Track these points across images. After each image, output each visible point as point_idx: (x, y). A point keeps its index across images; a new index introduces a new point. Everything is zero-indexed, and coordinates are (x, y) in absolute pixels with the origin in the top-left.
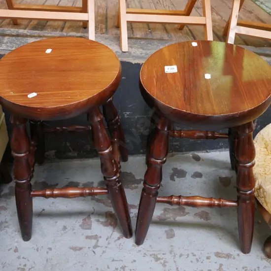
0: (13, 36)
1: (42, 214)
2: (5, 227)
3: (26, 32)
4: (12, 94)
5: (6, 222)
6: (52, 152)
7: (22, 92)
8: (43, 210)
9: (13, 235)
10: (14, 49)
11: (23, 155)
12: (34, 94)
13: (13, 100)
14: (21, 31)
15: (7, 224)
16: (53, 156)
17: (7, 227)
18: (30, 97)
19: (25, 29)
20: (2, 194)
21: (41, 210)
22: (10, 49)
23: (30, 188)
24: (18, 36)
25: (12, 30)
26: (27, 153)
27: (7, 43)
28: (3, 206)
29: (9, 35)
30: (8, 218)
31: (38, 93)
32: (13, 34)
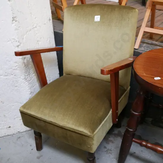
0: (149, 44)
1: (134, 155)
2: (109, 153)
3: (157, 43)
4: (145, 74)
5: (111, 150)
6: (151, 119)
7: (152, 75)
8: (135, 153)
9: (113, 160)
10: (148, 51)
11: (137, 114)
12: (159, 78)
13: (145, 79)
14: (154, 42)
15: (111, 152)
16: (150, 122)
17: (111, 153)
18: (156, 79)
19: (156, 41)
20: (113, 133)
21: (133, 152)
22: (146, 50)
23: (133, 135)
24: (152, 44)
25: (149, 41)
26: (140, 114)
27: (145, 47)
28: (112, 140)
29: (147, 43)
30: (113, 149)
31: (162, 78)
32: (149, 43)
